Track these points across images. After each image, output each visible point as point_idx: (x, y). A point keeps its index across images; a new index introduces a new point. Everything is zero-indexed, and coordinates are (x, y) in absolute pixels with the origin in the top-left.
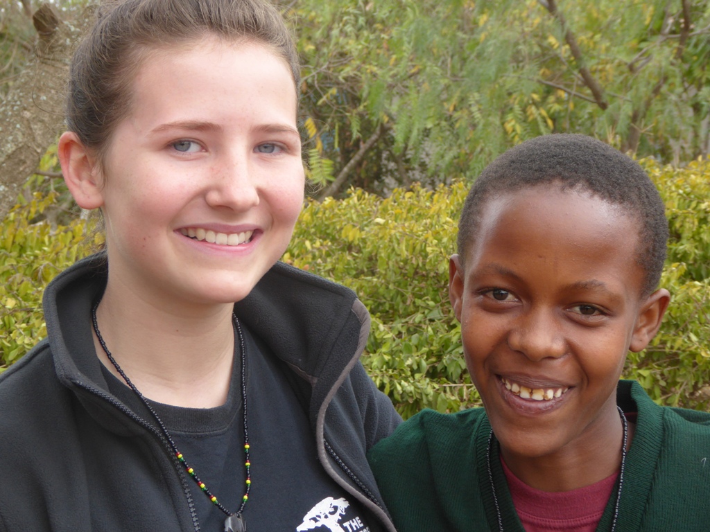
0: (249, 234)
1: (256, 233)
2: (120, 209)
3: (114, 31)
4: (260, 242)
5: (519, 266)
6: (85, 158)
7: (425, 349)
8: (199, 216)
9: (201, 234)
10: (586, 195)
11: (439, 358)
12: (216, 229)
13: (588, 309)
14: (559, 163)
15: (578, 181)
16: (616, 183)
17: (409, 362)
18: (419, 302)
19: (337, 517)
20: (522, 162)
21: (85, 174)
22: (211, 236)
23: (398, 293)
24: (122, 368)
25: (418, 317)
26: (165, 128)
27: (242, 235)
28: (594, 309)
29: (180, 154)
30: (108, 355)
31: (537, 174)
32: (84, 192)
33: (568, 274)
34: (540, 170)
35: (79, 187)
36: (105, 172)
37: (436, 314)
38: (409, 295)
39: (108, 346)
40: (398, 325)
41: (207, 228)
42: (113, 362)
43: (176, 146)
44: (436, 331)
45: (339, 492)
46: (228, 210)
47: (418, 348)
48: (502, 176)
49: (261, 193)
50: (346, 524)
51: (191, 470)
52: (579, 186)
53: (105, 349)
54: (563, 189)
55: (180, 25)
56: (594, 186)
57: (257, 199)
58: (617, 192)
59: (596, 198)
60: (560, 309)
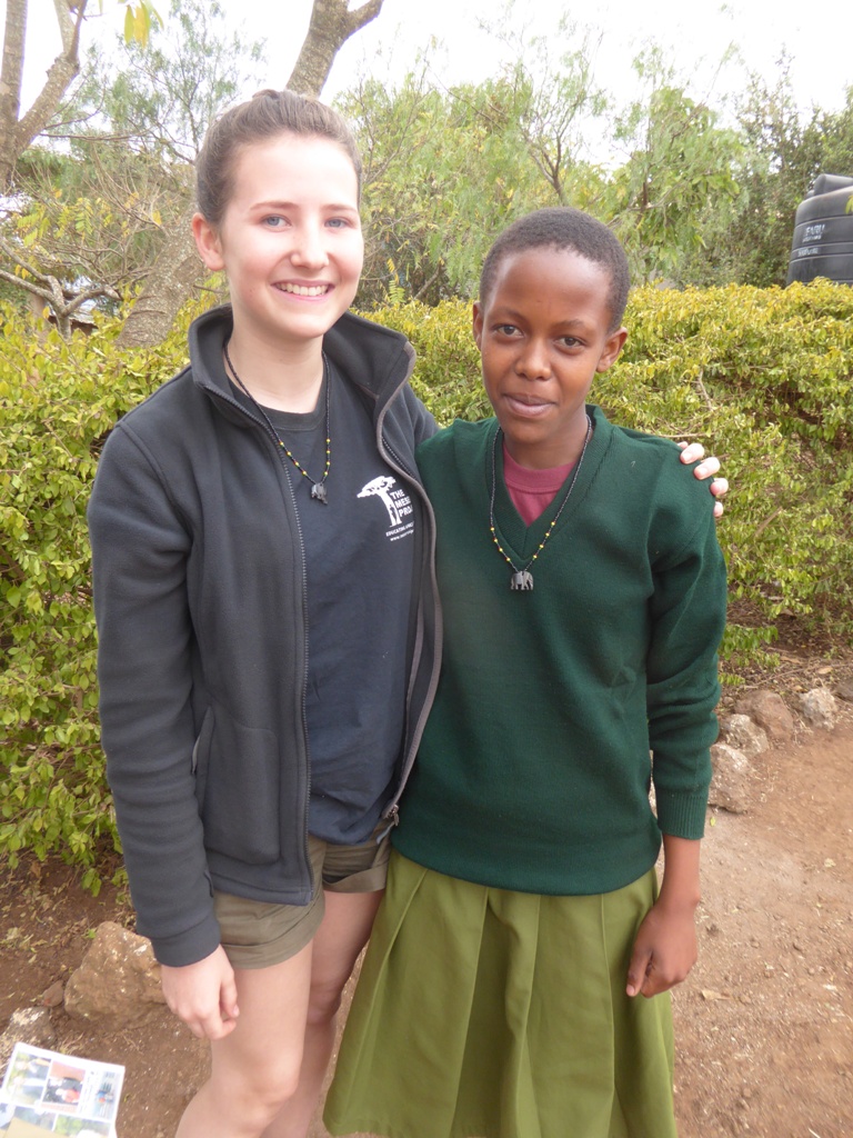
0: (324, 288)
1: (330, 287)
2: (234, 268)
3: (221, 132)
4: (332, 294)
5: (523, 308)
6: (210, 233)
7: (455, 404)
8: (286, 274)
9: (290, 287)
10: (574, 254)
11: (464, 409)
12: (300, 284)
13: (570, 340)
14: (556, 229)
15: (568, 243)
16: (596, 246)
17: (444, 411)
18: (452, 374)
19: (386, 489)
20: (528, 228)
21: (211, 245)
22: (296, 289)
23: (439, 368)
24: (244, 383)
25: (452, 384)
26: (258, 206)
27: (319, 288)
28: (575, 340)
29: (271, 227)
30: (235, 374)
31: (539, 238)
32: (211, 258)
33: (558, 314)
34: (541, 234)
35: (208, 254)
36: (223, 242)
37: (463, 383)
38: (446, 369)
39: (234, 368)
40: (438, 389)
41: (294, 283)
42: (238, 379)
43: (268, 220)
44: (462, 393)
45: (390, 472)
46: (305, 269)
47: (450, 403)
48: (513, 240)
49: (331, 257)
50: (392, 494)
51: (289, 453)
52: (569, 247)
53: (232, 370)
54: (557, 250)
55: (266, 126)
56: (580, 248)
57: (327, 261)
58: (596, 252)
59: (581, 256)
60: (550, 341)
